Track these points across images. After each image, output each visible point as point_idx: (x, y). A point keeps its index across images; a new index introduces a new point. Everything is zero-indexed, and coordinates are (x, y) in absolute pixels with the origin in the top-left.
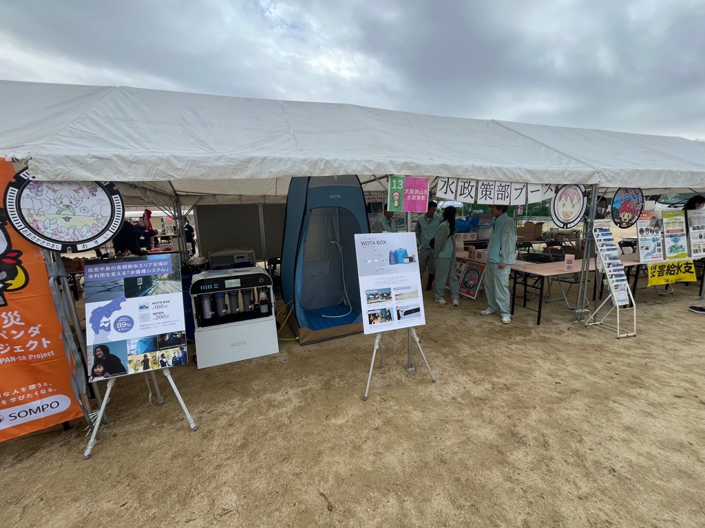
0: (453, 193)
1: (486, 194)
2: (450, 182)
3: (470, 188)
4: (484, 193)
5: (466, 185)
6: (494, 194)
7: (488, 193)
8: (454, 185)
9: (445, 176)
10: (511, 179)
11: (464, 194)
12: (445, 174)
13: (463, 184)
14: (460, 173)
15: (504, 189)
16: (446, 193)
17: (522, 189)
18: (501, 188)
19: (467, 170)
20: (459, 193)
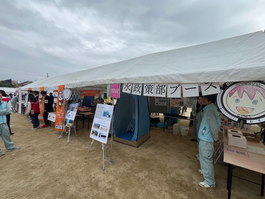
0: (130, 90)
1: (149, 91)
2: (129, 85)
3: (139, 88)
4: (147, 90)
5: (137, 86)
6: (154, 90)
7: (150, 90)
8: (131, 86)
9: (125, 83)
10: (165, 81)
11: (135, 90)
12: (125, 82)
13: (135, 86)
14: (132, 81)
15: (161, 88)
16: (126, 90)
17: (177, 87)
18: (159, 87)
19: (135, 79)
20: (133, 90)
